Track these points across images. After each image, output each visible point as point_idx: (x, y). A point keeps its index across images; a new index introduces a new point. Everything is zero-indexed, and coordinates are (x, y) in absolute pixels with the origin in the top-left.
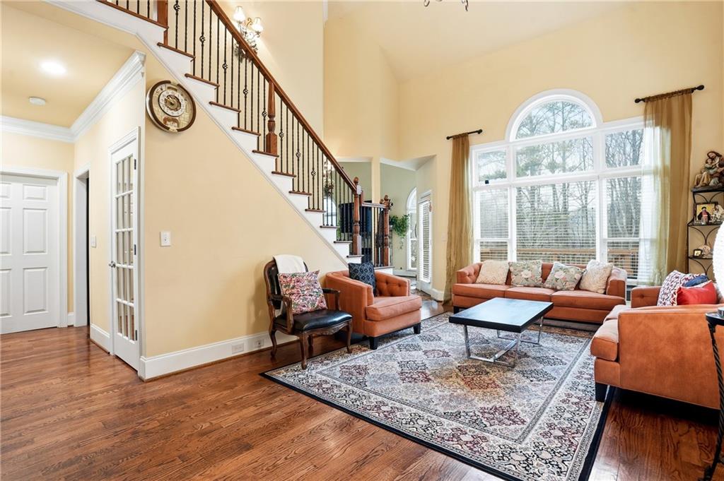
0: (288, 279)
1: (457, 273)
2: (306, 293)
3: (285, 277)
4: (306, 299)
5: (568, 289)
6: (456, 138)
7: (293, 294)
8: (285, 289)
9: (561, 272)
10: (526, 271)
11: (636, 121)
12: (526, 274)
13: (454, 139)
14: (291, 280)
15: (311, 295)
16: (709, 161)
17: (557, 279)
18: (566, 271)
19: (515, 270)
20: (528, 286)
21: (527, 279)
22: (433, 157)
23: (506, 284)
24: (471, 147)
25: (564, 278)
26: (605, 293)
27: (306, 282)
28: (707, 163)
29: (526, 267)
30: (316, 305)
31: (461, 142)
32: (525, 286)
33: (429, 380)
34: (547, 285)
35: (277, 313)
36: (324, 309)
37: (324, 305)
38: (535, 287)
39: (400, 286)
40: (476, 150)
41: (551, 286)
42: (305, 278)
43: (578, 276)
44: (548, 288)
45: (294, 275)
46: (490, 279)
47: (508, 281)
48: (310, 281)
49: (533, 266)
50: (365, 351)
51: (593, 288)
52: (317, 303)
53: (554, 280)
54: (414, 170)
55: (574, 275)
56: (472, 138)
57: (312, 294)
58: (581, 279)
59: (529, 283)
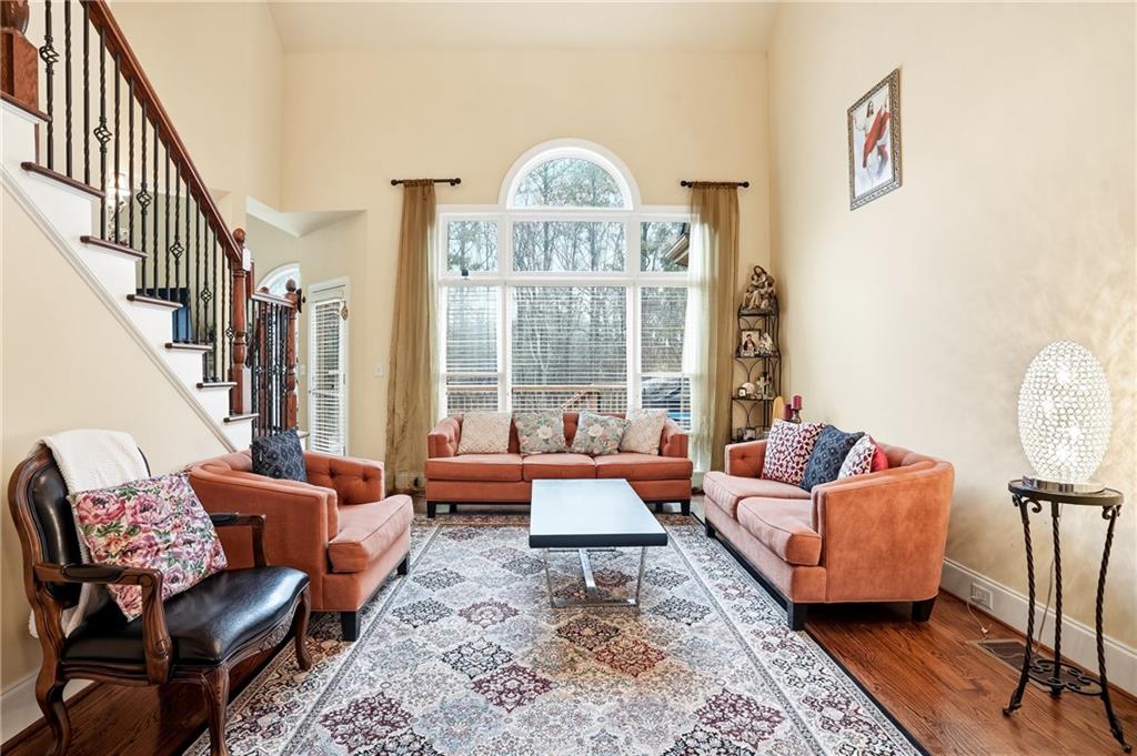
0: (112, 507)
1: (430, 438)
2: (173, 537)
3: (97, 502)
4: (177, 557)
5: (610, 454)
6: (410, 185)
7: (134, 550)
8: (102, 541)
9: (597, 426)
10: (543, 428)
11: (679, 210)
12: (544, 432)
13: (406, 186)
14: (122, 509)
15: (190, 542)
16: (755, 277)
17: (593, 439)
18: (604, 424)
19: (527, 426)
20: (548, 453)
21: (546, 441)
22: (358, 214)
23: (510, 451)
24: (438, 207)
25: (604, 436)
26: (660, 454)
27: (168, 505)
28: (753, 279)
29: (542, 420)
30: (205, 566)
31: (419, 195)
32: (543, 453)
33: (546, 684)
34: (578, 449)
35: (70, 623)
36: (221, 572)
37: (221, 561)
38: (558, 452)
39: (366, 478)
40: (448, 212)
41: (583, 450)
42: (163, 494)
43: (620, 431)
44: (578, 453)
45: (127, 491)
46: (484, 444)
47: (515, 446)
48: (178, 503)
49: (553, 419)
50: (336, 650)
51: (645, 447)
52: (206, 560)
53: (589, 441)
54: (297, 235)
55: (616, 430)
56: (441, 191)
57: (190, 536)
58: (623, 435)
59: (548, 446)
